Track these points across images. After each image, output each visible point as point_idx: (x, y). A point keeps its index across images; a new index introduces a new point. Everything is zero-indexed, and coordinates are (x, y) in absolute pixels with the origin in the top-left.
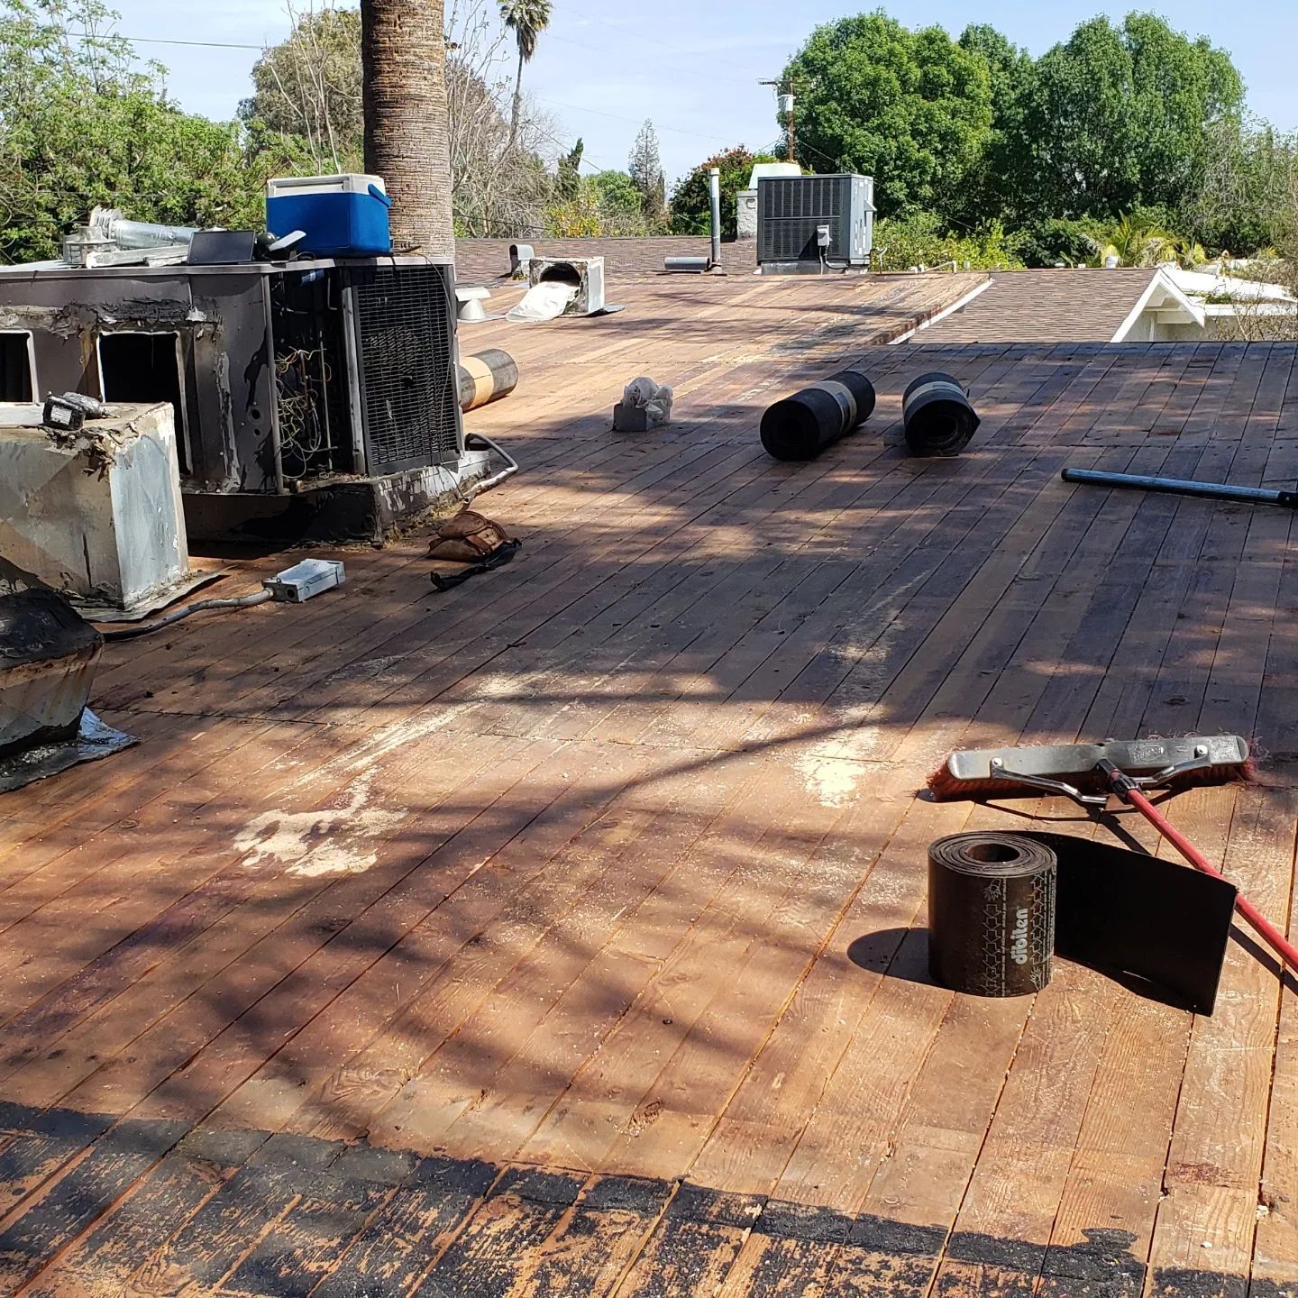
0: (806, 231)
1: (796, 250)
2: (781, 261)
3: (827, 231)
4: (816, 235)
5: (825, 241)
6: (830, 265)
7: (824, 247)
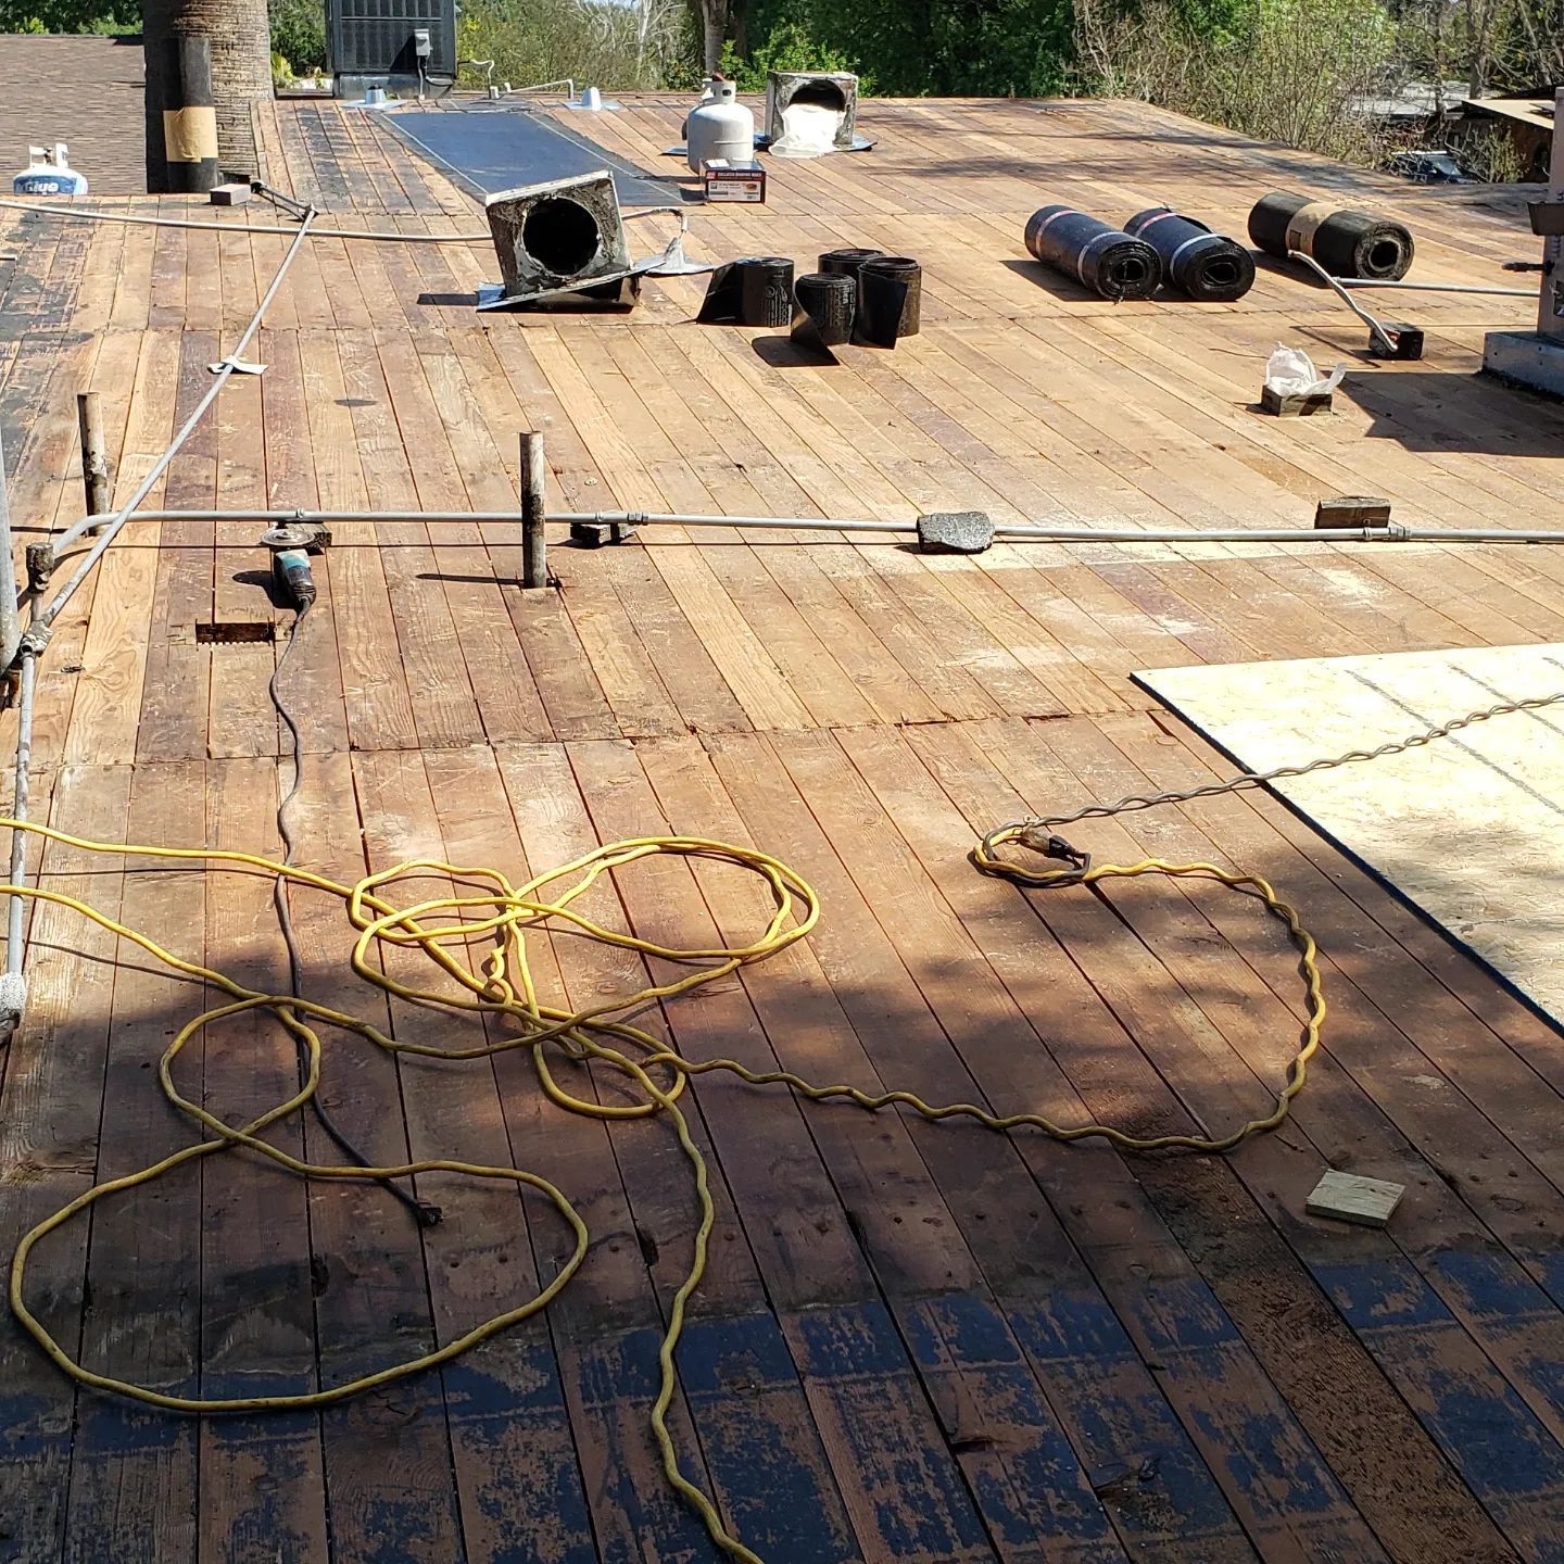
0: (398, 35)
1: (386, 60)
2: (366, 73)
3: (427, 36)
4: (412, 42)
5: (424, 50)
6: (431, 80)
7: (423, 58)
